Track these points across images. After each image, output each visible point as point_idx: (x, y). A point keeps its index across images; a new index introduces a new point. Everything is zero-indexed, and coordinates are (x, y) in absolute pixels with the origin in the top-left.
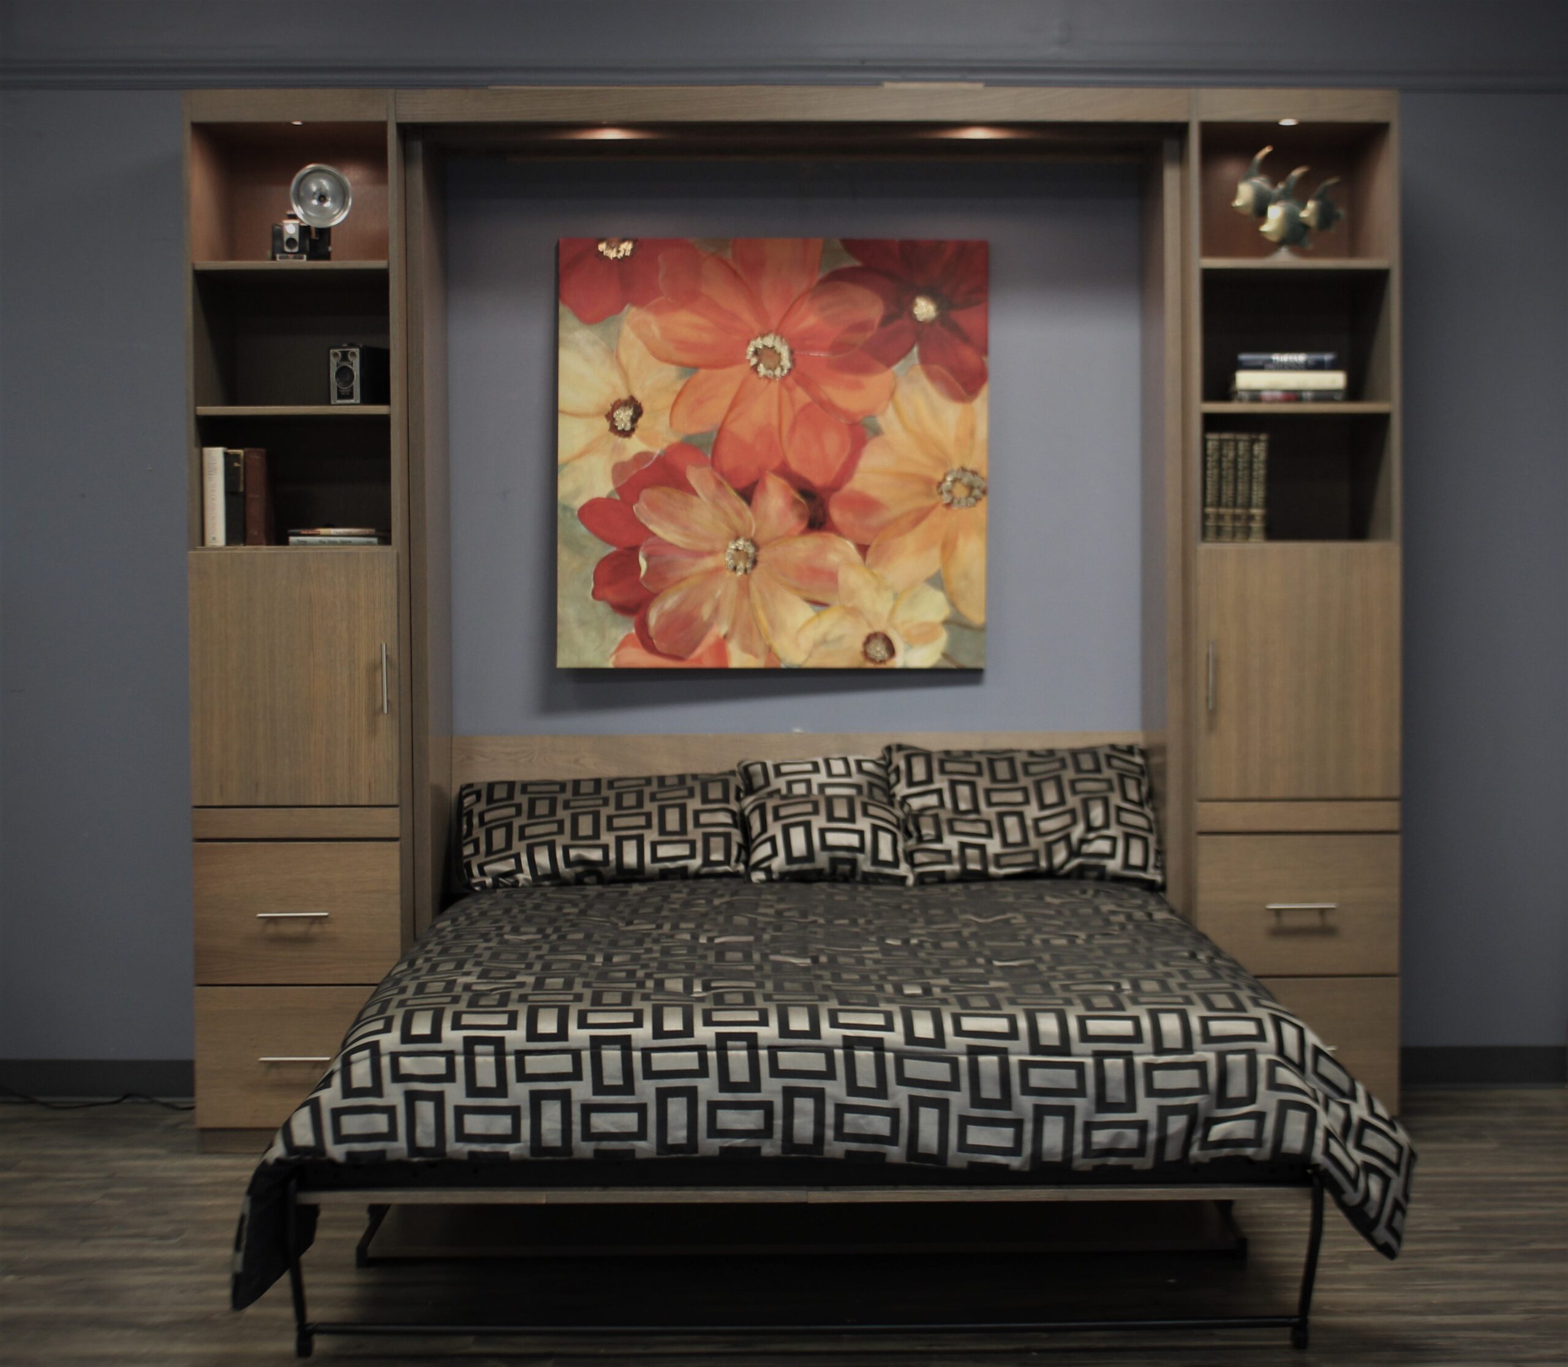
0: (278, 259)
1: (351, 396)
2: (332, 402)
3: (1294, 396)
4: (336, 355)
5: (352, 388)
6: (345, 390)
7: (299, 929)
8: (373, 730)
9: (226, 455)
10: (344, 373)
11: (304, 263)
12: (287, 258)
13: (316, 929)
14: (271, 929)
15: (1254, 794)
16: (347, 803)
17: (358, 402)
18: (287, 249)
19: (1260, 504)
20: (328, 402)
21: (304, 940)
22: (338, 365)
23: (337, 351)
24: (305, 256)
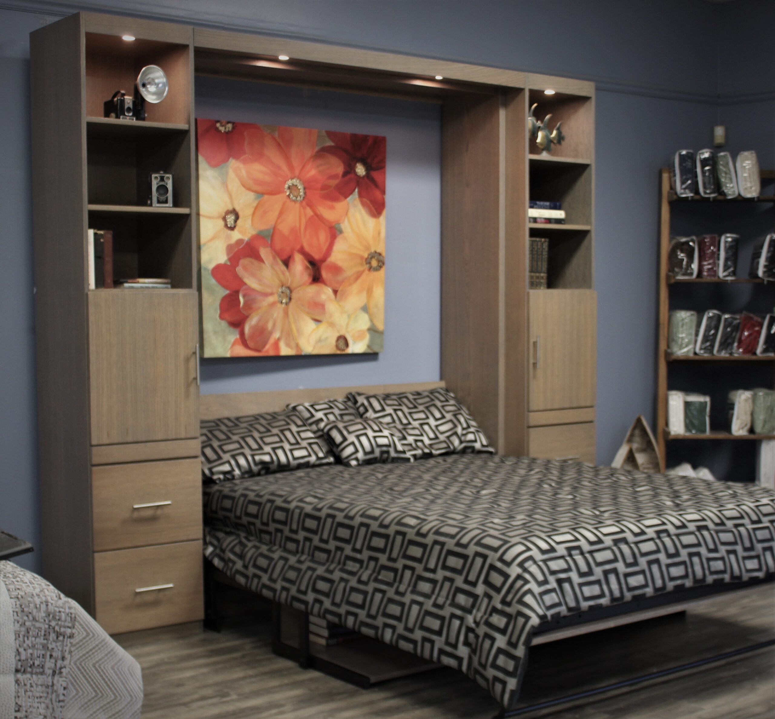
0: (121, 119)
1: (166, 202)
2: (154, 205)
3: (549, 221)
4: (156, 178)
5: (167, 198)
6: (162, 198)
7: (150, 513)
8: (187, 395)
9: (95, 234)
10: (162, 189)
11: (135, 122)
12: (126, 118)
13: (159, 512)
14: (136, 515)
15: (549, 407)
16: (174, 437)
17: (171, 205)
18: (126, 114)
19: (545, 271)
20: (151, 205)
21: (153, 519)
22: (157, 184)
23: (157, 175)
24: (134, 118)
